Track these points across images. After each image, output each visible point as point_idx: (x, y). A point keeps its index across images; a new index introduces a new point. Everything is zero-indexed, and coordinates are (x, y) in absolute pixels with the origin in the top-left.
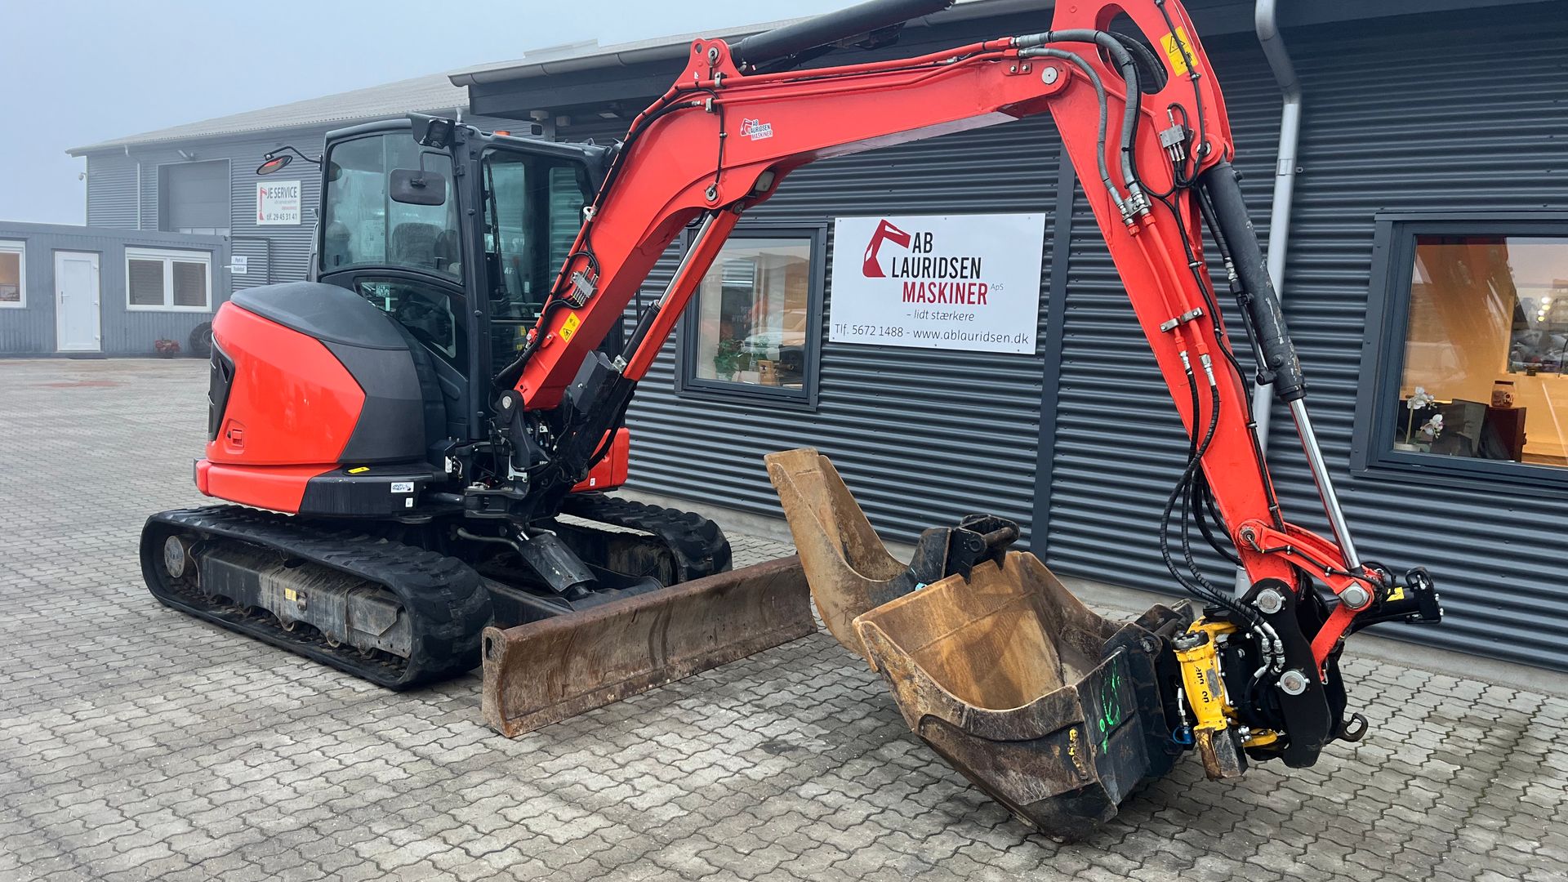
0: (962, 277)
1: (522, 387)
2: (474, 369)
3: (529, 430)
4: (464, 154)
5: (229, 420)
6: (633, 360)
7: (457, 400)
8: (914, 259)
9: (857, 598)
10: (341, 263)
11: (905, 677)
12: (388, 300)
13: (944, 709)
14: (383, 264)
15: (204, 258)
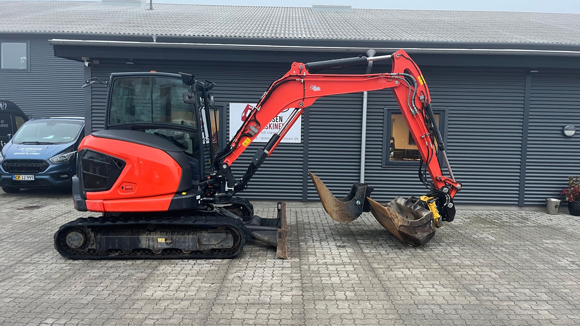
0: (276, 122)
1: (227, 161)
5: (123, 182)
9: (340, 208)
11: (396, 218)
13: (405, 223)
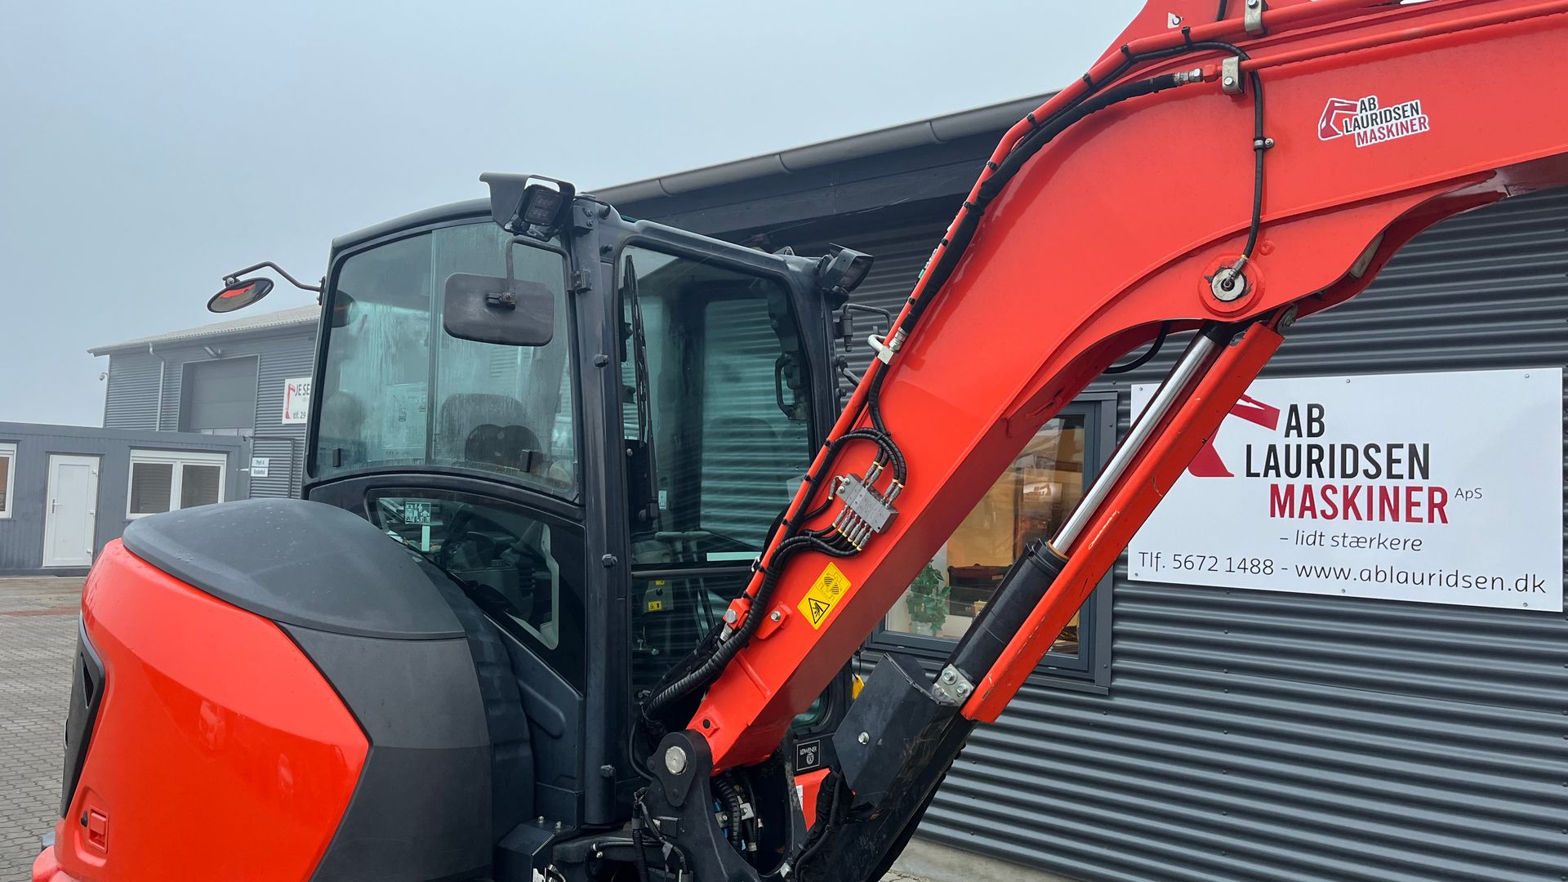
0: (1390, 476)
1: (706, 724)
2: (597, 677)
3: (721, 818)
4: (591, 248)
5: (86, 790)
6: (990, 678)
7: (558, 738)
8: (1288, 447)
10: (344, 462)
12: (426, 532)
14: (421, 464)
15: (218, 460)
